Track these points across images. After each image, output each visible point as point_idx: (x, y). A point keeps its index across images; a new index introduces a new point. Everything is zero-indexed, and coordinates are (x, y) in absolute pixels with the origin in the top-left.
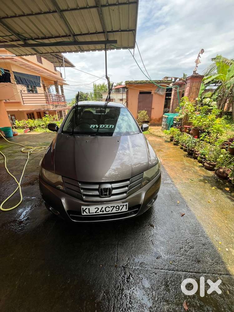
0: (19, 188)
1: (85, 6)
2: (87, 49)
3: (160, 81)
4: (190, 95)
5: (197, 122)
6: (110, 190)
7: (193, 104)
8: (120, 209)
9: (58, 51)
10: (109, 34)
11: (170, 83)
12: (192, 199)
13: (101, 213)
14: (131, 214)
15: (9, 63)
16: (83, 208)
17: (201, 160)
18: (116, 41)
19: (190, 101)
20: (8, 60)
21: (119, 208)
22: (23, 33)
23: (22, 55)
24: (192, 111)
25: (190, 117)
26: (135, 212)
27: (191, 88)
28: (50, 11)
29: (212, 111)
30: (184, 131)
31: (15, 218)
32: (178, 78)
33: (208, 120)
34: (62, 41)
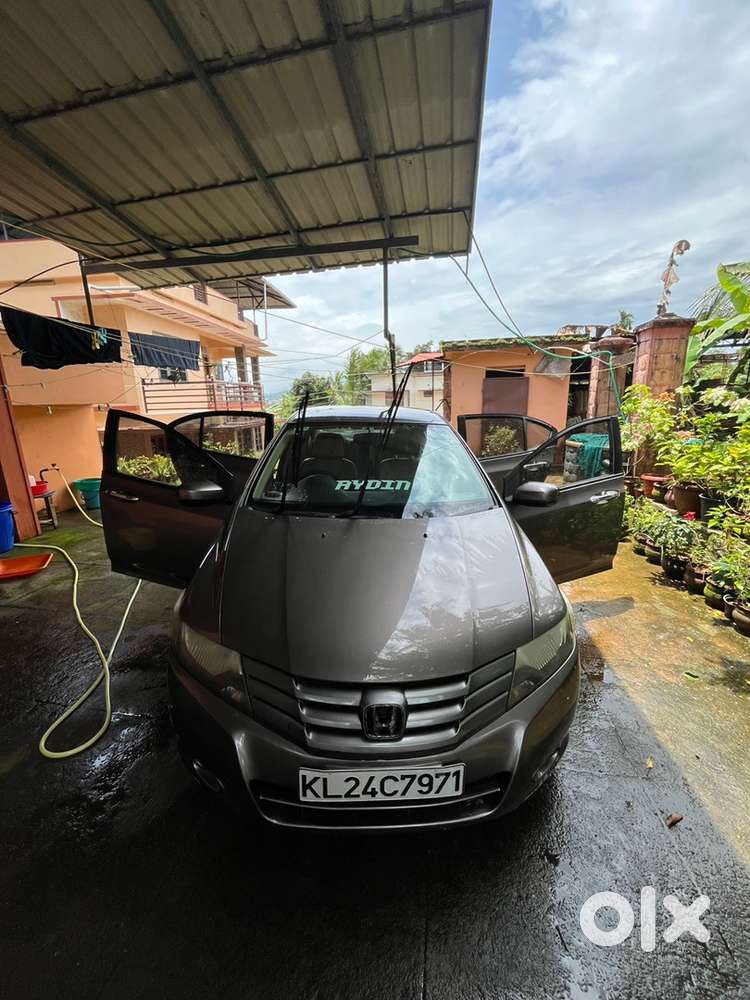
0: (104, 676)
1: (333, 160)
2: (331, 263)
3: (551, 337)
4: (654, 378)
5: (687, 463)
6: (401, 712)
7: (666, 406)
8: (435, 788)
9: (251, 271)
10: (396, 221)
11: (584, 343)
12: (701, 754)
13: (368, 798)
14: (474, 807)
15: (121, 307)
16: (304, 777)
17: (719, 596)
18: (417, 237)
19: (654, 396)
20: (119, 299)
21: (430, 785)
22: (167, 235)
23: (156, 287)
24: (666, 428)
25: (660, 447)
26: (490, 801)
27: (654, 357)
28: (239, 178)
29: (738, 430)
30: (642, 493)
31: (80, 789)
32: (607, 328)
33: (729, 458)
34: (265, 246)
